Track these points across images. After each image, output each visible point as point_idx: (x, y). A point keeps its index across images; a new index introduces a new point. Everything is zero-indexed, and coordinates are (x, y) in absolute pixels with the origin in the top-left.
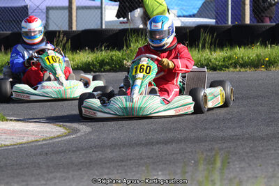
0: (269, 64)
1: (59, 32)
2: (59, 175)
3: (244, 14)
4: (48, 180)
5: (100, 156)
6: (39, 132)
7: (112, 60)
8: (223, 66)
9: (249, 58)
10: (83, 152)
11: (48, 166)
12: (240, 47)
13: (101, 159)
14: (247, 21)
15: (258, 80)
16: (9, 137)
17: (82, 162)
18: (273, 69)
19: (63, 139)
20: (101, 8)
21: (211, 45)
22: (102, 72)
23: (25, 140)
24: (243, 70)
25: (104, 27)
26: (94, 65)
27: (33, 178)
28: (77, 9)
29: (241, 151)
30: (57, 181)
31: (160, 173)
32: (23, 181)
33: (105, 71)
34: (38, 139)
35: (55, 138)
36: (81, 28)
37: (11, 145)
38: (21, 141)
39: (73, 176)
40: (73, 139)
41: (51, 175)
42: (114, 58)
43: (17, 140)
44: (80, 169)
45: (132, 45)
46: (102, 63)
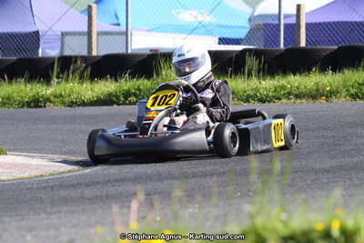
0: (330, 95)
1: (76, 57)
2: (65, 208)
3: (299, 36)
4: (50, 213)
5: (121, 190)
6: (46, 166)
7: (139, 90)
8: (274, 97)
9: (305, 87)
10: (99, 186)
11: (53, 201)
12: (294, 74)
13: (121, 192)
14: (303, 44)
15: (317, 112)
16: (6, 171)
17: (96, 196)
18: (335, 101)
19: (74, 173)
20: (126, 34)
21: (259, 72)
22: (126, 104)
23: (27, 175)
24: (298, 101)
25: (129, 52)
26: (117, 97)
27: (32, 212)
28: (98, 35)
29: (301, 184)
30: (62, 215)
31: (197, 205)
32: (17, 215)
33: (130, 104)
34: (43, 173)
35: (64, 173)
36: (102, 53)
37: (9, 180)
38: (22, 175)
39: (83, 210)
40: (87, 174)
41: (56, 209)
42: (141, 87)
43: (16, 174)
44: (94, 203)
45: (164, 73)
46: (127, 94)
